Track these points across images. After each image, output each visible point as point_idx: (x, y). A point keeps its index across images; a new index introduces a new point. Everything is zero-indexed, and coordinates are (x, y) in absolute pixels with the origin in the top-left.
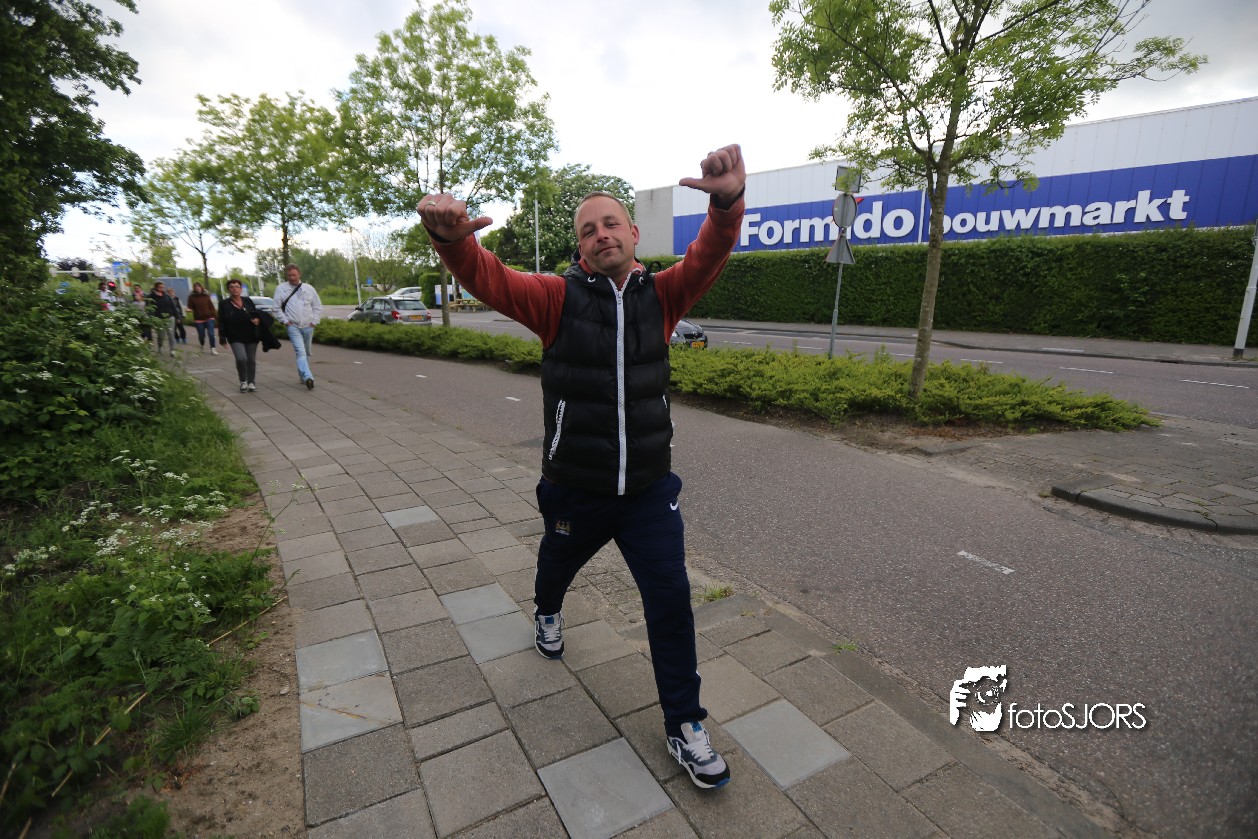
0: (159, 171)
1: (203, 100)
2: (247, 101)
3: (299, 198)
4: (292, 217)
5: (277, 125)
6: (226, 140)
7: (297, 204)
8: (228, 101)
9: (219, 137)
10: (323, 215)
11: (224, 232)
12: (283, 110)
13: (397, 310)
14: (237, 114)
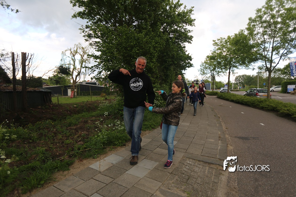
1: (213, 41)
2: (224, 39)
5: (230, 42)
7: (234, 63)
8: (219, 40)
9: (217, 49)
10: (241, 65)
12: (233, 38)
13: (258, 93)
14: (221, 42)
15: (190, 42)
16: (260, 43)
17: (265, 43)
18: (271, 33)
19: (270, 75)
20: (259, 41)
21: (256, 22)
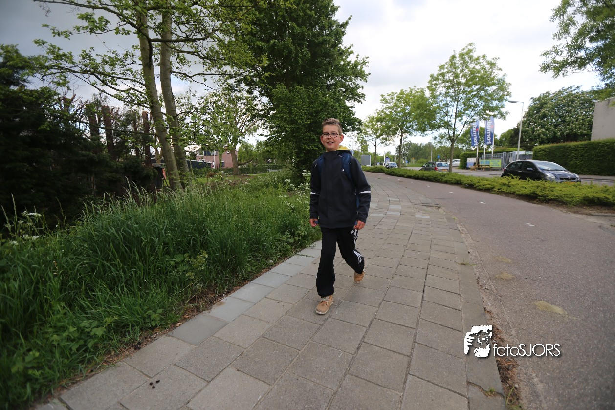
0: (368, 119)
1: (382, 96)
2: (396, 94)
3: (409, 125)
4: (405, 133)
5: (404, 100)
6: (387, 108)
7: (407, 127)
8: (390, 95)
9: (386, 107)
10: (416, 130)
11: (383, 139)
12: (408, 94)
13: (437, 167)
14: (392, 98)
15: (361, 101)
16: (442, 106)
17: (448, 107)
18: (455, 95)
19: (452, 145)
20: (441, 103)
21: (438, 80)
